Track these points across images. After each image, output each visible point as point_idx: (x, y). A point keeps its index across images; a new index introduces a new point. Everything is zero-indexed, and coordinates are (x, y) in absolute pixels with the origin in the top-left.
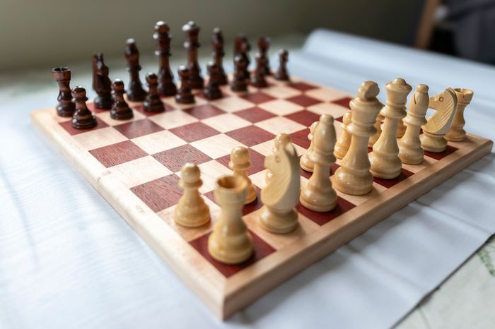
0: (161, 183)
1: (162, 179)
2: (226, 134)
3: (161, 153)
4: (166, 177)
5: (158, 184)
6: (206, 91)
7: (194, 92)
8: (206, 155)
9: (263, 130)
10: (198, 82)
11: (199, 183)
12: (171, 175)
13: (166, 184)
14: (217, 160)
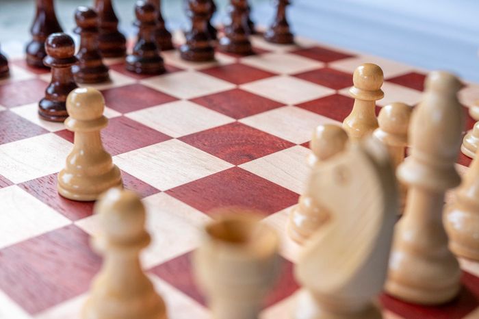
0: (43, 246)
1: (45, 236)
2: (182, 139)
3: (40, 181)
4: (55, 232)
5: (36, 248)
6: (131, 59)
7: (107, 62)
8: (142, 183)
9: (259, 131)
10: (116, 44)
11: (143, 239)
12: (66, 228)
13: (57, 249)
14: (170, 192)
